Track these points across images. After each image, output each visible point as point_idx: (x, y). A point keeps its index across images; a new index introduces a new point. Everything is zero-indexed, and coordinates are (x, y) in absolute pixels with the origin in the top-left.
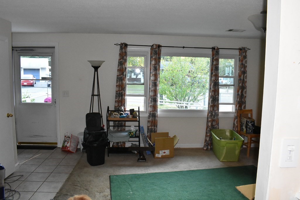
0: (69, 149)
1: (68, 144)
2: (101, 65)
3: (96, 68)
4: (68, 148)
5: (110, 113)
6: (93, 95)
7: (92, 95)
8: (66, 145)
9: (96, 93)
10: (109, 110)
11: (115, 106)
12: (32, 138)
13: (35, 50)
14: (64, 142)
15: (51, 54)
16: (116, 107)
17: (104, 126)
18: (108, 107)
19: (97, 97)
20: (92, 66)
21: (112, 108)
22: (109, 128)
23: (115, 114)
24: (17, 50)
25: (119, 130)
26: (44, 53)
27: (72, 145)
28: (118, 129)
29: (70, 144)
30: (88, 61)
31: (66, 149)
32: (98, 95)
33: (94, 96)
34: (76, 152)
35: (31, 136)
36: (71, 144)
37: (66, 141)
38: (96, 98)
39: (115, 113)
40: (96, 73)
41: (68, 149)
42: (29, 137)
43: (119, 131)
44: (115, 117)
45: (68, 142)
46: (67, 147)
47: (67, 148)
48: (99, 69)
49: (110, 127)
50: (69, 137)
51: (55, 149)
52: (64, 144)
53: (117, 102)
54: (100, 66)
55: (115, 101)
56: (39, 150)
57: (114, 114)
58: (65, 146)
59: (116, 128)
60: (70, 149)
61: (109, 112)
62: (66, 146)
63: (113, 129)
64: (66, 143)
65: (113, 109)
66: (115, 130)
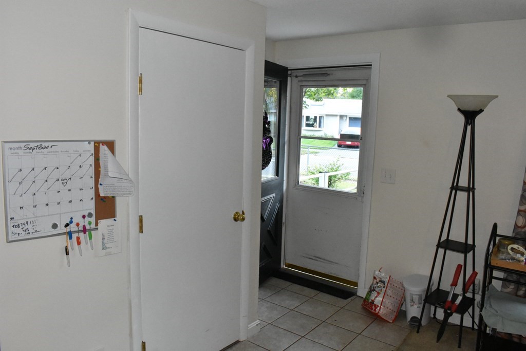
0: (377, 310)
1: (377, 299)
2: (486, 106)
3: (470, 116)
4: (376, 308)
5: (497, 241)
6: (455, 188)
7: (452, 188)
8: (373, 298)
9: (463, 182)
10: (498, 233)
11: (516, 226)
12: (311, 260)
13: (332, 74)
14: (371, 290)
15: (364, 82)
16: (519, 230)
17: (475, 274)
18: (495, 226)
19: (466, 194)
20: (459, 109)
21: (505, 230)
22: (490, 282)
23: (512, 249)
24: (297, 77)
25: (521, 293)
26: (350, 80)
27: (388, 302)
28: (518, 289)
29: (381, 299)
30: (449, 96)
31: (372, 309)
32: (470, 189)
33: (458, 193)
34: (394, 321)
35: (311, 257)
36: (384, 300)
37: (374, 290)
38: (462, 196)
39: (515, 246)
40: (469, 128)
41: (375, 310)
42: (307, 257)
43: (520, 296)
44: (513, 259)
45: (379, 293)
46: (375, 305)
47: (373, 307)
48: (478, 119)
49: (494, 281)
50: (383, 282)
51: (349, 299)
52: (370, 296)
53: (522, 213)
54: (481, 111)
55: (519, 211)
56: (318, 292)
57: (509, 247)
58: (370, 301)
59: (512, 287)
60: (382, 312)
61: (498, 238)
62: (373, 302)
63: (503, 286)
64: (374, 294)
65: (510, 233)
66: (509, 290)
